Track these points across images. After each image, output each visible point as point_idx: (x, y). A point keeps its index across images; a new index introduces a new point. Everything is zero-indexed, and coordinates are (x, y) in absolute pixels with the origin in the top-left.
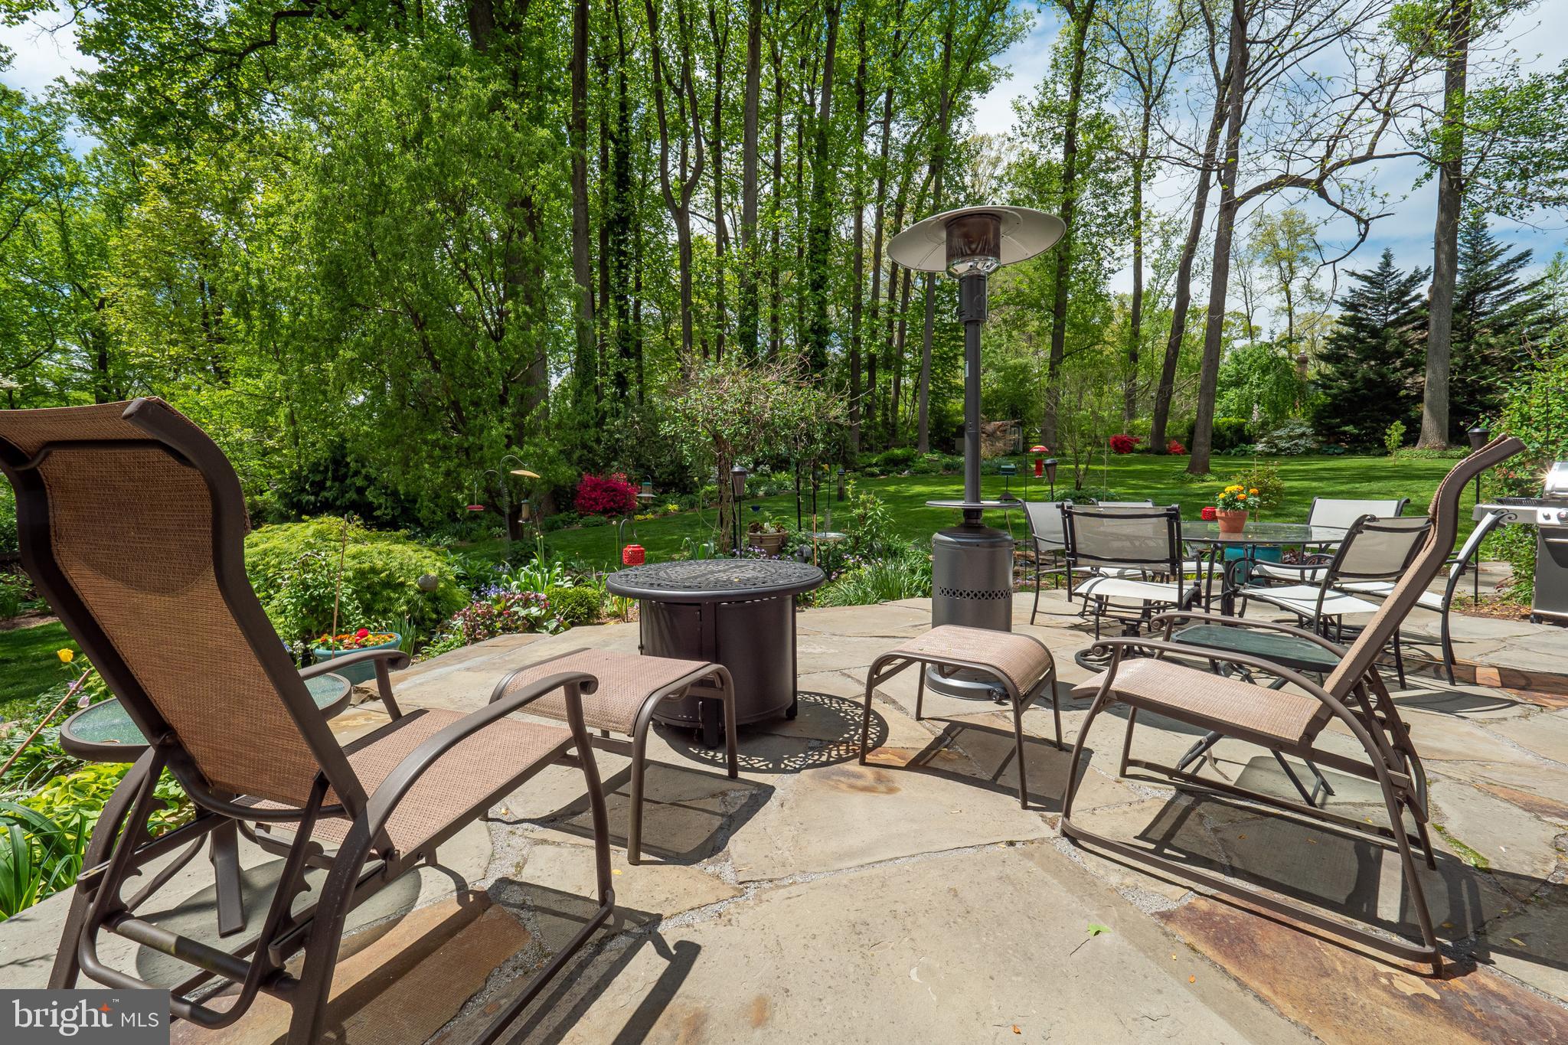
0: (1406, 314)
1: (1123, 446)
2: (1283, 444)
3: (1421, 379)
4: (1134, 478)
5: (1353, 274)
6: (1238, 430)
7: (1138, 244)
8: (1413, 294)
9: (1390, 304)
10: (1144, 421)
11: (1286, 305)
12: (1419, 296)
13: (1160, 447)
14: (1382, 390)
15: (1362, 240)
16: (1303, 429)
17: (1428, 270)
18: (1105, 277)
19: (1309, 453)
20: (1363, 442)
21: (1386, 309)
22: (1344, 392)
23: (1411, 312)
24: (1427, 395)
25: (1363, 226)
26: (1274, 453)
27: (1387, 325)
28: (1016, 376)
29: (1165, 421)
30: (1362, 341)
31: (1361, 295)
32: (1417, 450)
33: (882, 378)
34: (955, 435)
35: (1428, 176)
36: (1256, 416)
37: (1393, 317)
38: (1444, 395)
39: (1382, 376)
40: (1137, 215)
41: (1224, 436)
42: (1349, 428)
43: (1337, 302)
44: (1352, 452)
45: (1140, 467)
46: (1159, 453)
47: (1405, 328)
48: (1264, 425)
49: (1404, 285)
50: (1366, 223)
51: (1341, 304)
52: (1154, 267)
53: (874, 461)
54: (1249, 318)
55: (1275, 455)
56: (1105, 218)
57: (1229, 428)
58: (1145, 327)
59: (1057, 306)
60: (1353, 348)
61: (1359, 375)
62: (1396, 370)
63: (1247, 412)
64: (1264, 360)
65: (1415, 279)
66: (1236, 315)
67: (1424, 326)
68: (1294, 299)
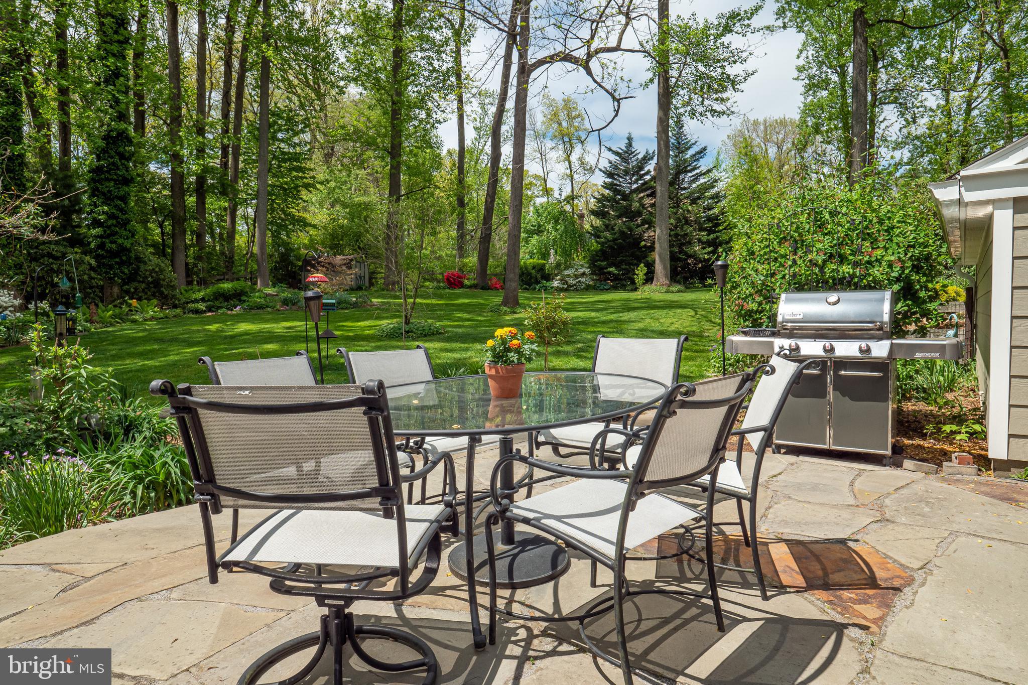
0: (643, 184)
1: (454, 282)
2: (572, 282)
3: (652, 234)
4: (460, 311)
5: (610, 150)
6: (541, 268)
7: (460, 100)
8: (646, 169)
9: (633, 175)
10: (472, 260)
11: (568, 172)
12: (649, 172)
13: (484, 285)
14: (631, 240)
15: (616, 115)
16: (584, 269)
17: (654, 152)
18: (433, 126)
19: (588, 288)
20: (621, 280)
21: (631, 179)
22: (609, 241)
23: (646, 183)
24: (657, 246)
25: (616, 103)
26: (567, 289)
27: (633, 191)
28: (360, 213)
29: (487, 260)
30: (617, 202)
31: (616, 167)
32: (653, 287)
33: (215, 204)
34: (302, 268)
35: (651, 81)
36: (552, 259)
37: (635, 186)
38: (666, 245)
39: (631, 229)
40: (459, 76)
41: (530, 274)
42: (612, 269)
43: (601, 170)
44: (615, 288)
45: (466, 301)
46: (483, 288)
47: (642, 195)
48: (558, 265)
49: (640, 162)
50: (618, 101)
51: (604, 172)
52: (476, 128)
53: (201, 294)
54: (545, 181)
55: (566, 290)
56: (431, 72)
57: (534, 268)
58: (470, 180)
59: (393, 147)
60: (612, 207)
61: (617, 228)
62: (638, 226)
63: (545, 255)
64: (556, 213)
65: (646, 159)
66: (536, 177)
67: (653, 195)
68: (574, 169)
